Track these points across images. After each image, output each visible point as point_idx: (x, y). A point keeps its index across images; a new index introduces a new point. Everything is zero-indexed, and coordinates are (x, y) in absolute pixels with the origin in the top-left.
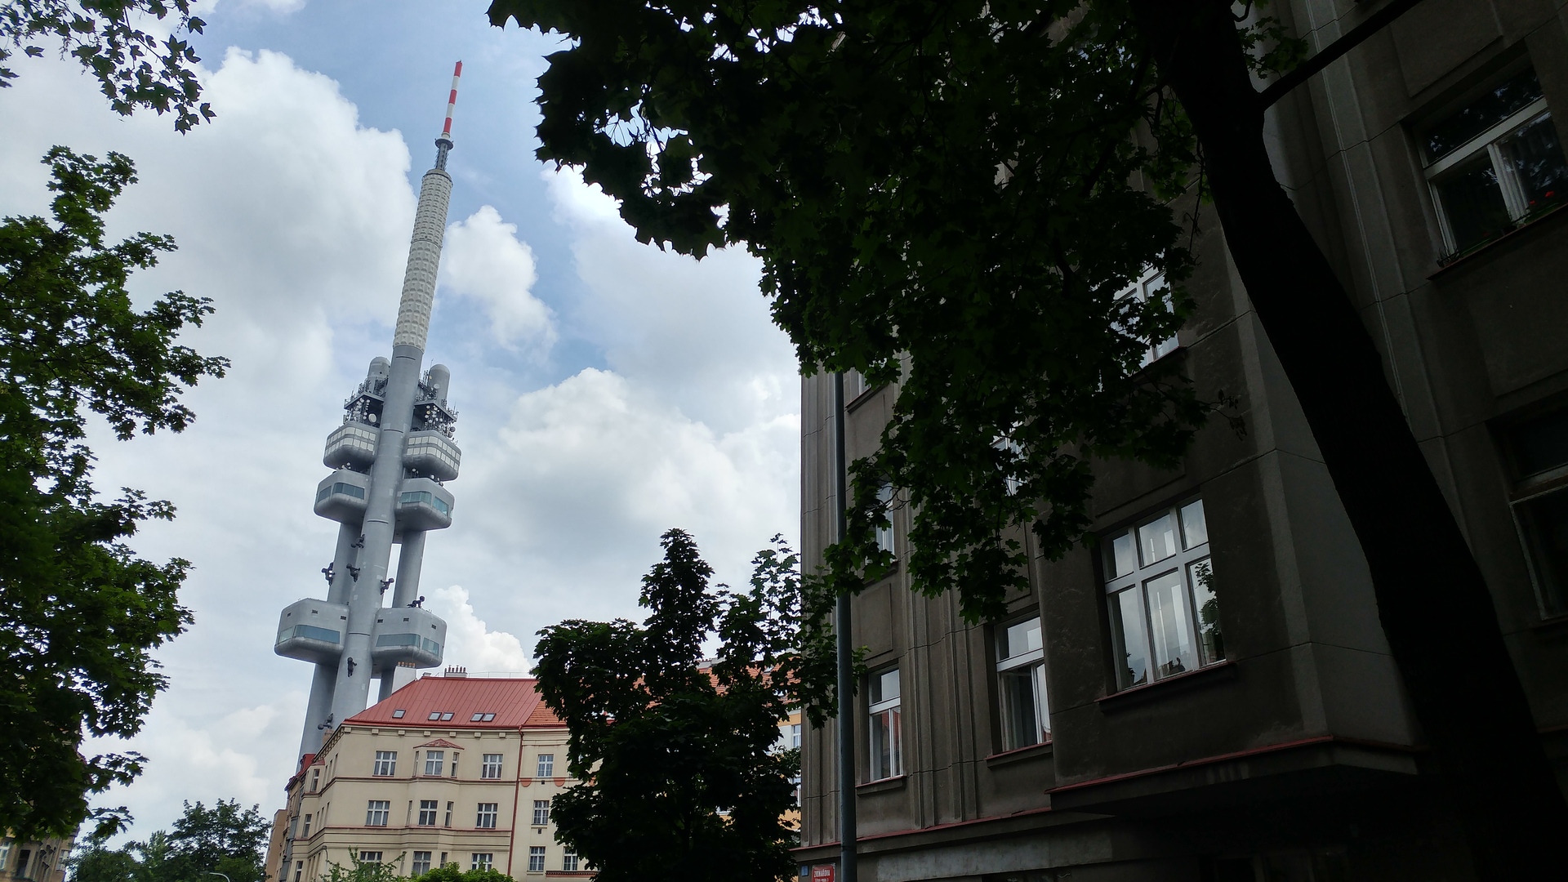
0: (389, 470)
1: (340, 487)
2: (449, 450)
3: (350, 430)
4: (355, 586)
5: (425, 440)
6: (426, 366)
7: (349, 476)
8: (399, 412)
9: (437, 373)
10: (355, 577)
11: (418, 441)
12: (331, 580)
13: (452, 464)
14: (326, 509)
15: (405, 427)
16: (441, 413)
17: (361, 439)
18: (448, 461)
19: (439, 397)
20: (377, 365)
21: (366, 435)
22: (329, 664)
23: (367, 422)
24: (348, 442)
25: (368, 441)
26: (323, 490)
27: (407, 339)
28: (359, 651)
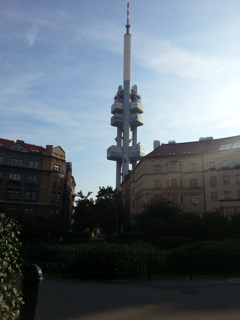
0: (127, 112)
1: (116, 118)
2: (140, 106)
3: (116, 104)
5: (135, 104)
7: (118, 115)
9: (134, 87)
10: (123, 139)
12: (117, 141)
13: (142, 109)
15: (130, 101)
16: (137, 97)
19: (136, 92)
20: (120, 87)
22: (120, 161)
23: (120, 101)
26: (112, 119)
27: (126, 79)
28: (126, 156)
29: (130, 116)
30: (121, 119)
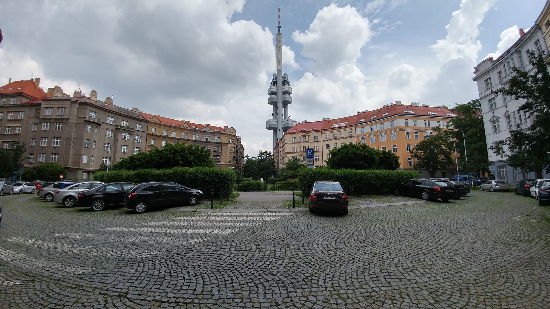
0: (280, 94)
1: (272, 98)
2: (290, 88)
3: (272, 88)
4: (277, 116)
5: (285, 87)
6: (283, 74)
7: (273, 96)
8: (280, 82)
9: (285, 74)
10: (277, 114)
11: (284, 88)
12: (273, 116)
13: (291, 91)
14: (270, 103)
15: (282, 85)
16: (287, 82)
17: (274, 89)
18: (290, 91)
19: (286, 78)
20: (274, 75)
21: (275, 88)
22: (275, 130)
23: (275, 86)
24: (272, 90)
25: (275, 89)
26: (269, 100)
27: (279, 68)
28: (280, 127)
29: (282, 97)
30: (275, 99)
